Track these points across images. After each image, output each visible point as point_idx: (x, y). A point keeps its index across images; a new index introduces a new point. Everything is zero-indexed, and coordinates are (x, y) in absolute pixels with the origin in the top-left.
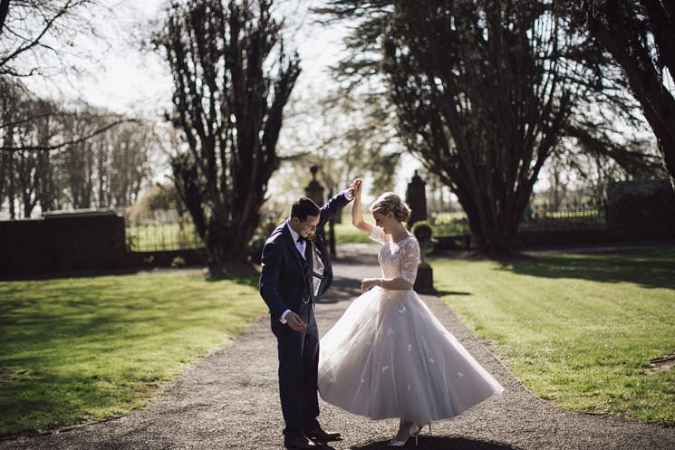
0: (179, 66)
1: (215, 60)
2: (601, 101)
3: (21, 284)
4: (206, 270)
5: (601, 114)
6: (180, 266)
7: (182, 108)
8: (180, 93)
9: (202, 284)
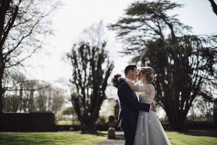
0: (75, 64)
1: (87, 63)
2: (210, 84)
3: (20, 133)
4: (80, 131)
5: (210, 88)
6: (72, 131)
7: (75, 78)
8: (75, 73)
9: (79, 135)
